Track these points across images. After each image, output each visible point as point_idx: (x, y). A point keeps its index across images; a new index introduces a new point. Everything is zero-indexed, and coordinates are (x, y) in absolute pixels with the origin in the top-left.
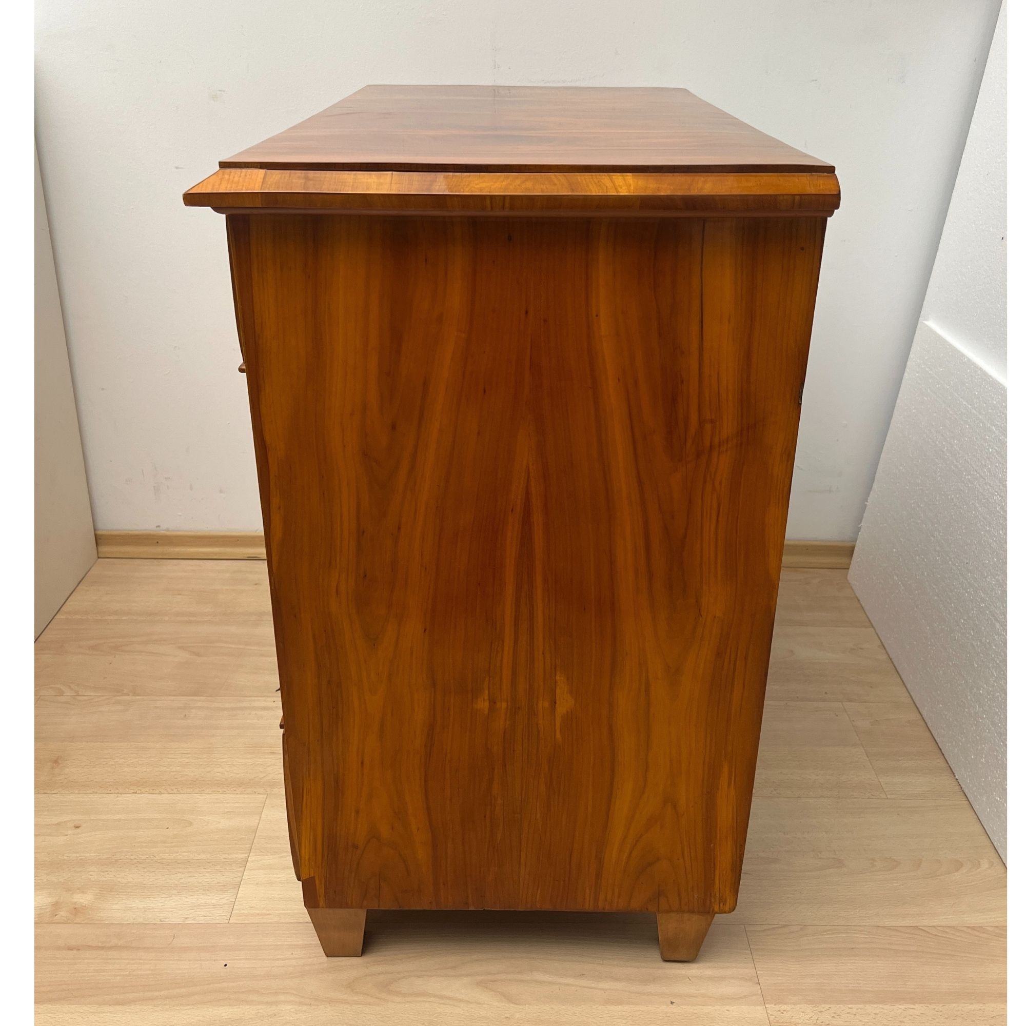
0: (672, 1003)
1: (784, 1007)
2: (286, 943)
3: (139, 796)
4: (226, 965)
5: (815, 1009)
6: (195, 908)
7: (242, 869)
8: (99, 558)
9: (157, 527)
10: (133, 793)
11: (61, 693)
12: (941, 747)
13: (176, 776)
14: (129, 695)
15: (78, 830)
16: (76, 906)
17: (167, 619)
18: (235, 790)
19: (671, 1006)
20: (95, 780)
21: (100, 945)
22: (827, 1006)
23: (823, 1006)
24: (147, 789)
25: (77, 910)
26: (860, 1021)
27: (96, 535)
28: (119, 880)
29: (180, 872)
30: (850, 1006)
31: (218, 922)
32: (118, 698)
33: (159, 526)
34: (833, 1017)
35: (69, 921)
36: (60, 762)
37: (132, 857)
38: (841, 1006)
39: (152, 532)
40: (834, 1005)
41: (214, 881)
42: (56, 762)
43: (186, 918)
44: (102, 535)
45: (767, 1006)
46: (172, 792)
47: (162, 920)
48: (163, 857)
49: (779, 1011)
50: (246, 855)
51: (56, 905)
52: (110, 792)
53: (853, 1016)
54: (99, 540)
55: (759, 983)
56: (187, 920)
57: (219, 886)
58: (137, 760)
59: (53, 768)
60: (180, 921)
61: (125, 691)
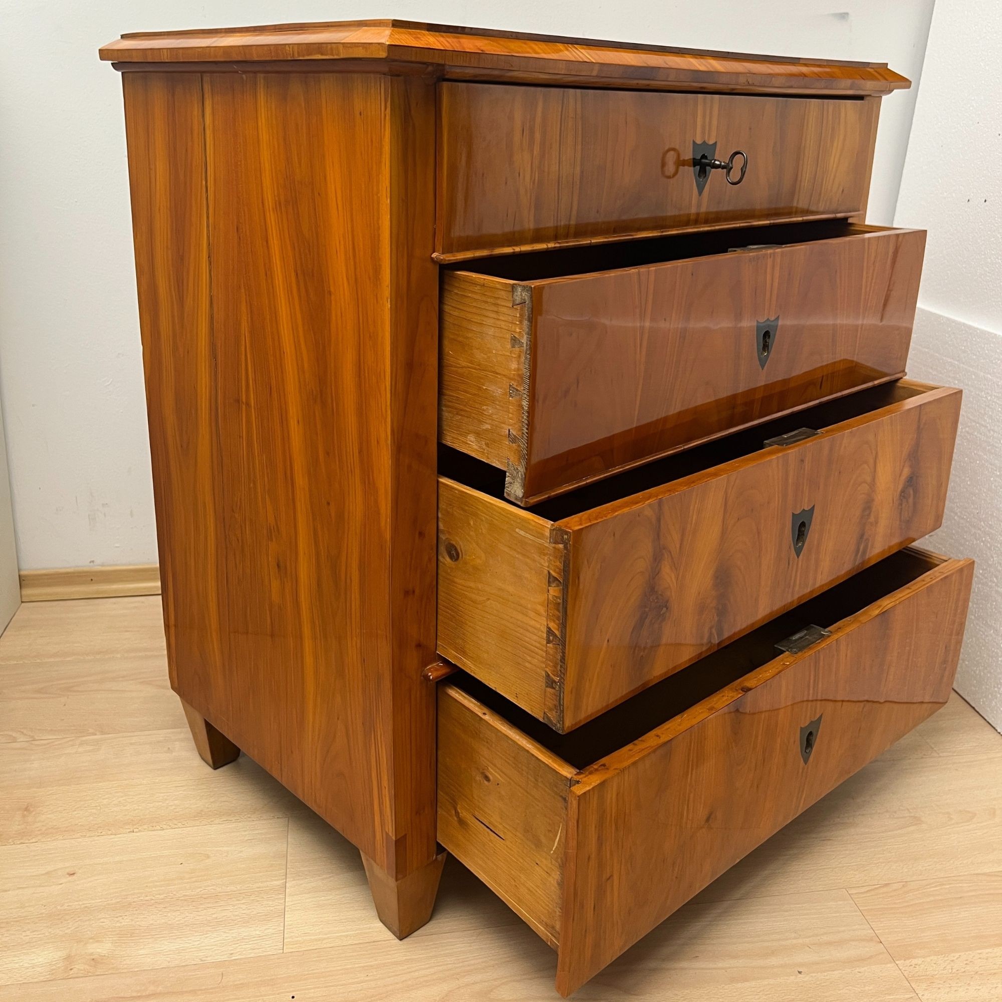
0: (800, 972)
1: (914, 961)
2: (356, 966)
3: (138, 834)
4: (293, 997)
5: (946, 959)
6: (238, 942)
7: (281, 896)
8: (22, 602)
9: (90, 562)
10: (129, 832)
11: (14, 740)
12: (973, 705)
13: (177, 810)
14: (96, 735)
15: (74, 877)
16: (93, 957)
17: (119, 656)
18: (249, 817)
19: (800, 975)
20: (80, 824)
21: (135, 994)
22: (957, 955)
23: (952, 955)
24: (145, 827)
25: (95, 961)
26: (994, 964)
27: (19, 576)
28: (138, 923)
29: (210, 907)
30: (979, 951)
31: (270, 953)
32: (84, 738)
33: (93, 562)
34: (966, 964)
35: (90, 974)
36: (32, 809)
37: (147, 898)
38: (970, 952)
39: (85, 569)
40: (963, 953)
41: (253, 911)
42: (26, 809)
43: (232, 954)
44: (26, 576)
45: (897, 962)
46: (176, 826)
47: (203, 959)
48: (184, 894)
49: (911, 965)
50: (282, 881)
51: (69, 958)
52: (102, 834)
53: (986, 961)
54: (23, 581)
55: (881, 942)
56: (233, 955)
57: (261, 916)
58: (124, 798)
59: (24, 816)
60: (225, 958)
61: (91, 731)
